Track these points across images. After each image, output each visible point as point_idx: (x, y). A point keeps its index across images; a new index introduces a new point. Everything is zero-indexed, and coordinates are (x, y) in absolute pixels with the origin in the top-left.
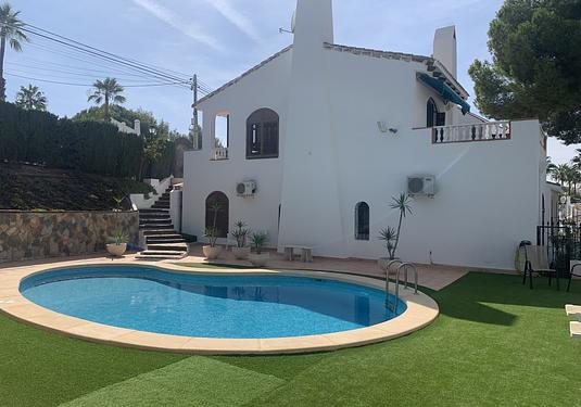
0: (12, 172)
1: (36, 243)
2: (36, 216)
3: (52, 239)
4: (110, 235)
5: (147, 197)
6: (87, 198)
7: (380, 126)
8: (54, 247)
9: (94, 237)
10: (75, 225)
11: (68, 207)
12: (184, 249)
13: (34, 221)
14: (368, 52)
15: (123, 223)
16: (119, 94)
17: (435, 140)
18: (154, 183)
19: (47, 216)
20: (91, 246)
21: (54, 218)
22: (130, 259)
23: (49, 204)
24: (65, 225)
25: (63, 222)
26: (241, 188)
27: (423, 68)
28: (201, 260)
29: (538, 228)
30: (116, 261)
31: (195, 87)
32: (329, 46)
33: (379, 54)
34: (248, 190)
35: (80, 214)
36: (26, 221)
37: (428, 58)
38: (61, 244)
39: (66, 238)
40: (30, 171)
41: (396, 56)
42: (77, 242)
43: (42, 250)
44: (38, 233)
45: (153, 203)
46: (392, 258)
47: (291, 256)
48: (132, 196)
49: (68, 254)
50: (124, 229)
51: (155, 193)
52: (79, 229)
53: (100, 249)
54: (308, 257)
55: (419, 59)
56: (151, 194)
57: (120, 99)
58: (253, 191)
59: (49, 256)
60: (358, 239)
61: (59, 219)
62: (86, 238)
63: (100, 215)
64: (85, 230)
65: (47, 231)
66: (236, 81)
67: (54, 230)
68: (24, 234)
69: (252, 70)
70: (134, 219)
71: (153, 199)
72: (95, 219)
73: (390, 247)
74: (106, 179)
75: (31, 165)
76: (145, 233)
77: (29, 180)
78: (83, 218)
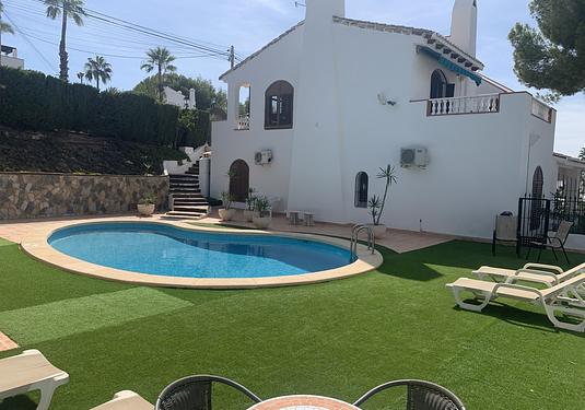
0: (60, 140)
1: (76, 202)
2: (76, 178)
3: (90, 199)
4: (142, 197)
5: (180, 164)
6: (123, 163)
7: (379, 99)
8: (92, 207)
9: (128, 199)
10: (111, 187)
11: (104, 171)
12: (204, 211)
13: (74, 183)
14: (371, 25)
15: (155, 187)
16: (171, 63)
17: (429, 113)
18: (189, 150)
19: (86, 179)
20: (125, 206)
21: (92, 181)
22: (156, 218)
23: (89, 168)
24: (101, 187)
25: (100, 184)
26: (258, 157)
27: (422, 41)
28: (217, 221)
29: (521, 200)
30: (143, 219)
31: (232, 58)
32: (337, 19)
33: (382, 27)
34: (265, 159)
35: (116, 178)
36: (68, 183)
37: (426, 31)
38: (98, 204)
39: (103, 198)
40: (75, 139)
41: (397, 29)
42: (113, 201)
43: (82, 208)
44: (78, 194)
45: (187, 170)
46: (376, 224)
47: (296, 220)
48: (165, 163)
49: (104, 212)
50: (156, 192)
51: (189, 160)
52: (114, 190)
53: (132, 209)
54: (310, 221)
55: (418, 32)
56: (184, 161)
57: (171, 68)
58: (269, 160)
59: (88, 213)
60: (358, 206)
61: (97, 182)
62: (120, 199)
63: (133, 179)
64: (120, 192)
65: (86, 191)
66: (258, 53)
67: (92, 191)
68: (67, 194)
69: (271, 43)
70: (164, 184)
71: (186, 165)
72: (128, 183)
73: (374, 214)
74: (143, 147)
75: (77, 134)
76: (174, 196)
77: (75, 147)
78: (118, 181)
